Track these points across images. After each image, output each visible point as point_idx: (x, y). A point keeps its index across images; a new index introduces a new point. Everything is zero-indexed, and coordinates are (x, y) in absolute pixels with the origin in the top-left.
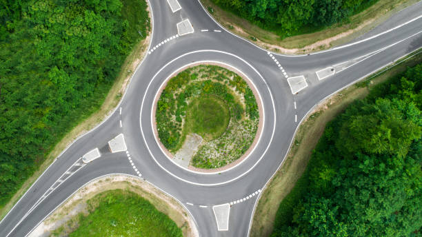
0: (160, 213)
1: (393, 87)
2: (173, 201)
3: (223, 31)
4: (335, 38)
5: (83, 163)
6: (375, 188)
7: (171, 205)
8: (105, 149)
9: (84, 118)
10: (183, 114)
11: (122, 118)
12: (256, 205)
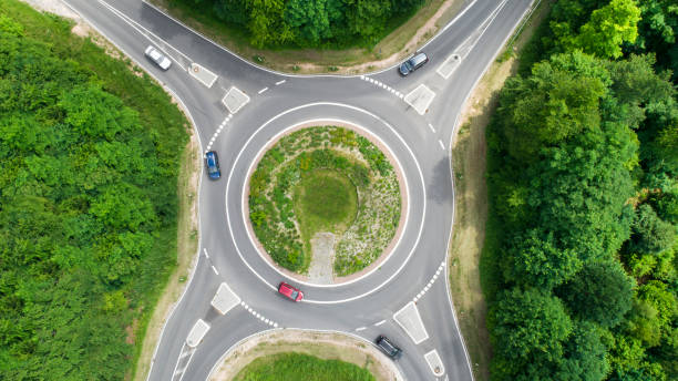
0: (328, 362)
1: (545, 41)
2: (336, 337)
3: (288, 79)
4: (439, 15)
5: (190, 349)
7: (337, 343)
8: (212, 315)
9: (162, 288)
10: (291, 216)
11: (212, 262)
12: (448, 286)
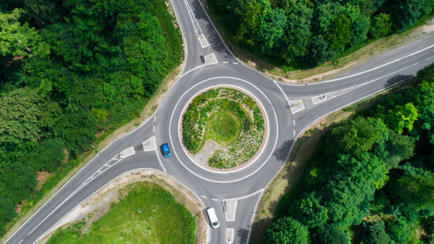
0: (179, 204)
2: (190, 193)
3: (240, 64)
4: (327, 74)
5: (120, 158)
6: (350, 179)
7: (188, 196)
8: (139, 148)
9: (125, 123)
10: (204, 124)
11: (155, 124)
